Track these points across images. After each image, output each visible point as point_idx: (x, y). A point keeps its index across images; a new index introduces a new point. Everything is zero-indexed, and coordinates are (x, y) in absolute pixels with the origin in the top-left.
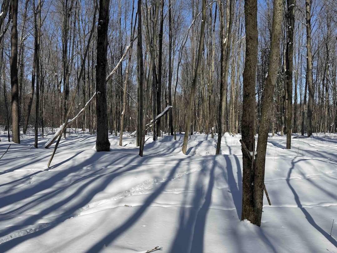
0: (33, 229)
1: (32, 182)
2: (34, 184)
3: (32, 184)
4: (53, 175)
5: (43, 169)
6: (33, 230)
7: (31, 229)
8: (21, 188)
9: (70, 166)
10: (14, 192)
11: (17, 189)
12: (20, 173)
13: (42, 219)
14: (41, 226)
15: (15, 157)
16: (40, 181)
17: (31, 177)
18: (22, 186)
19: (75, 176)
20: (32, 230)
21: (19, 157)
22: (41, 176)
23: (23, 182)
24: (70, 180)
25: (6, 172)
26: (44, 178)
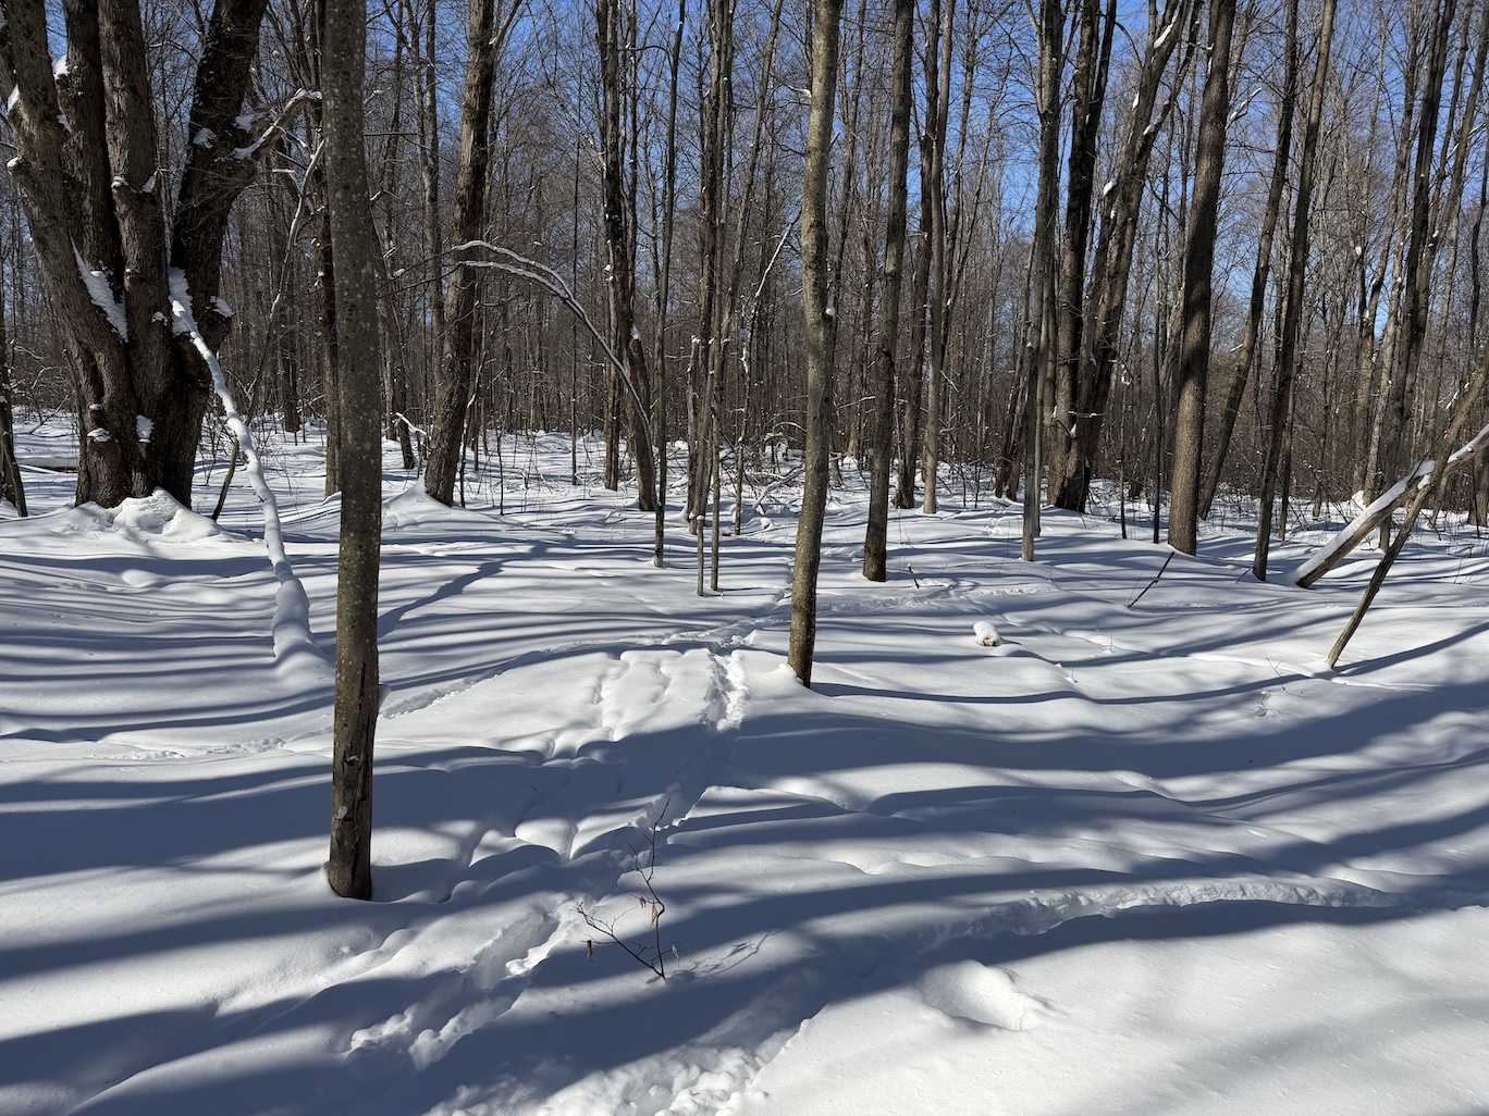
0: (1321, 892)
1: (1269, 713)
2: (1279, 720)
3: (1271, 720)
4: (1359, 702)
5: (1308, 669)
6: (1321, 897)
7: (1314, 892)
8: (1229, 725)
9: (1440, 679)
10: (1204, 734)
11: (1213, 727)
12: (1217, 668)
13: (1349, 867)
14: (1350, 891)
15: (1181, 605)
16: (1302, 716)
17: (1263, 693)
18: (1231, 720)
19: (1473, 728)
20: (1314, 895)
21: (1196, 605)
22: (1303, 695)
23: (1232, 705)
24: (1451, 744)
25: (1162, 653)
26: (1320, 709)
